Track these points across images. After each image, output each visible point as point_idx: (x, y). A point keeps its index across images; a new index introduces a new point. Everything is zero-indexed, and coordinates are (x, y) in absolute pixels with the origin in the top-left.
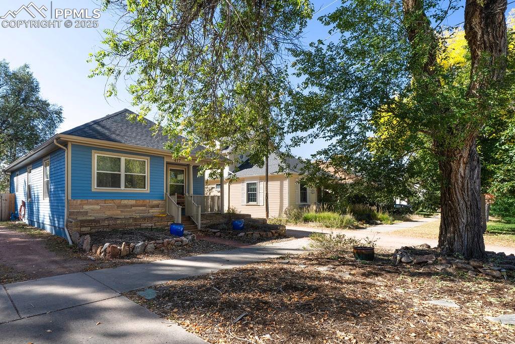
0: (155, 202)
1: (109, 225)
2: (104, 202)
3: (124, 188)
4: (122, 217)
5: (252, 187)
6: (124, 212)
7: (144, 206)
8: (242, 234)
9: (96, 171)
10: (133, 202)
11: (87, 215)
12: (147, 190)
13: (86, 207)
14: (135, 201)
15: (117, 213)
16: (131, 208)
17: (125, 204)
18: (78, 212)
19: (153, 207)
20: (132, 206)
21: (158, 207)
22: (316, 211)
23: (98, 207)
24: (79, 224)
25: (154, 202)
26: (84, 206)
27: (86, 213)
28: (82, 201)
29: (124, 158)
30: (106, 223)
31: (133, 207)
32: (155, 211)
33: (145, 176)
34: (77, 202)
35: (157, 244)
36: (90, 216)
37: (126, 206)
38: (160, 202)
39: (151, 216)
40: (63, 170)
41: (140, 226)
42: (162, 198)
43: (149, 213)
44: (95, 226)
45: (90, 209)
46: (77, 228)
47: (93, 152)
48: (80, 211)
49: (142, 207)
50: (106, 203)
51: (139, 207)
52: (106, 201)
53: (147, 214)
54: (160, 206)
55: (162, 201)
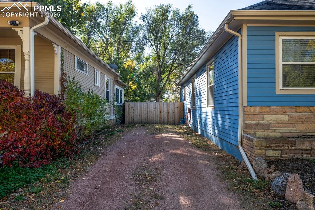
2: (294, 110)
9: (281, 63)
11: (269, 129)
13: (268, 118)
18: (257, 125)
24: (264, 144)
26: (265, 116)
27: (267, 126)
34: (255, 110)
36: (274, 131)
40: (236, 74)
44: (288, 149)
45: (273, 120)
46: (260, 151)
47: (277, 34)
48: (259, 123)
50: (298, 111)
52: (298, 108)
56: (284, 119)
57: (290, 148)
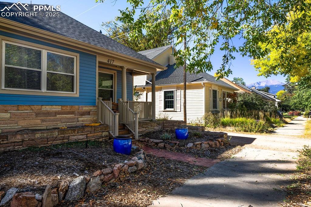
0: (86, 109)
1: (23, 141)
2: (16, 108)
3: (46, 91)
5: (170, 95)
6: (46, 121)
7: (72, 113)
8: (190, 145)
9: (4, 66)
10: (58, 108)
12: (76, 93)
14: (60, 107)
15: (37, 122)
16: (56, 116)
17: (46, 111)
19: (83, 114)
21: (89, 115)
22: (231, 117)
23: (7, 115)
25: (84, 108)
29: (46, 51)
30: (19, 138)
31: (58, 114)
32: (86, 119)
33: (73, 77)
35: (104, 175)
37: (48, 114)
38: (92, 108)
39: (81, 125)
41: (68, 139)
42: (94, 104)
43: (78, 121)
49: (69, 114)
50: (20, 109)
51: (66, 114)
52: (20, 107)
53: (76, 123)
54: (91, 113)
55: (94, 106)
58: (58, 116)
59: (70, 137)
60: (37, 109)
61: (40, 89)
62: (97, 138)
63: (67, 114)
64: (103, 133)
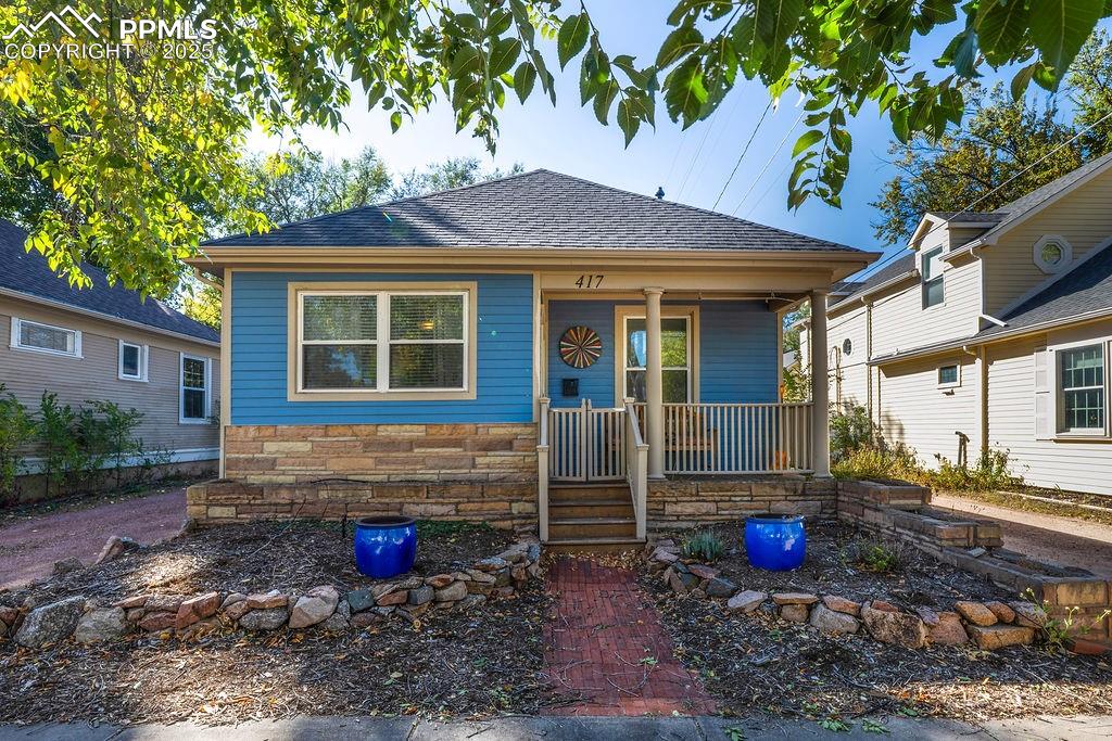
0: (499, 431)
2: (322, 432)
3: (387, 389)
4: (379, 478)
6: (387, 463)
7: (457, 443)
9: (301, 342)
10: (417, 431)
11: (273, 469)
12: (468, 391)
13: (271, 448)
14: (423, 428)
15: (365, 466)
16: (411, 450)
17: (388, 437)
18: (248, 461)
19: (488, 447)
20: (412, 444)
21: (511, 449)
23: (304, 447)
25: (494, 431)
26: (266, 444)
27: (272, 464)
28: (259, 428)
29: (389, 294)
30: (284, 496)
31: (419, 447)
32: (498, 460)
34: (246, 432)
36: (284, 473)
37: (392, 444)
38: (517, 430)
39: (485, 477)
42: (524, 418)
43: (474, 466)
44: (249, 504)
45: (282, 452)
46: (196, 508)
47: (291, 286)
48: (254, 458)
49: (447, 447)
50: (330, 434)
51: (439, 447)
52: (330, 428)
53: (467, 471)
54: (516, 443)
55: (526, 425)
56: (303, 449)
57: (252, 502)
58: (416, 450)
59: (406, 506)
60: (365, 433)
61: (374, 385)
62: (491, 517)
63: (443, 447)
64: (513, 505)
